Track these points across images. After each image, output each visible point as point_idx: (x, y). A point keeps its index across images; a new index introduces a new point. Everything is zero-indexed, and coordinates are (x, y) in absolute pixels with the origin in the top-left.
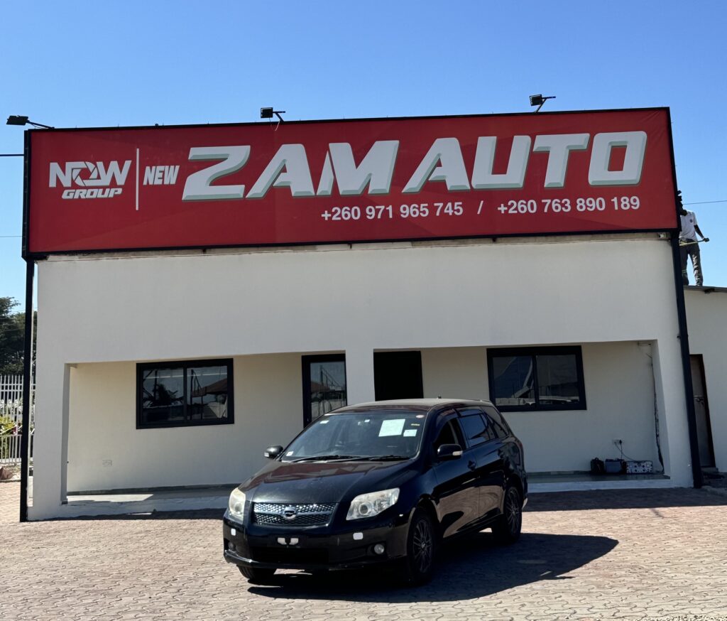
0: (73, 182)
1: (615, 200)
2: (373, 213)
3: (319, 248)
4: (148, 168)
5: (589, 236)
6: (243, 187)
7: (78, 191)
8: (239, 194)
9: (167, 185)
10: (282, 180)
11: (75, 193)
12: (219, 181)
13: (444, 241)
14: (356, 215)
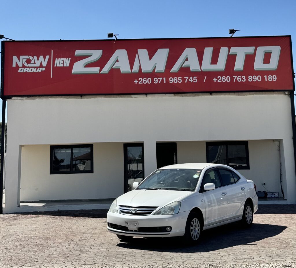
0: (23, 65)
1: (266, 77)
2: (157, 81)
3: (132, 96)
4: (56, 59)
5: (254, 93)
6: (99, 68)
7: (25, 69)
8: (97, 72)
9: (65, 67)
10: (117, 65)
11: (24, 69)
12: (88, 66)
13: (188, 94)
14: (149, 82)
